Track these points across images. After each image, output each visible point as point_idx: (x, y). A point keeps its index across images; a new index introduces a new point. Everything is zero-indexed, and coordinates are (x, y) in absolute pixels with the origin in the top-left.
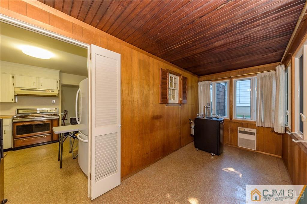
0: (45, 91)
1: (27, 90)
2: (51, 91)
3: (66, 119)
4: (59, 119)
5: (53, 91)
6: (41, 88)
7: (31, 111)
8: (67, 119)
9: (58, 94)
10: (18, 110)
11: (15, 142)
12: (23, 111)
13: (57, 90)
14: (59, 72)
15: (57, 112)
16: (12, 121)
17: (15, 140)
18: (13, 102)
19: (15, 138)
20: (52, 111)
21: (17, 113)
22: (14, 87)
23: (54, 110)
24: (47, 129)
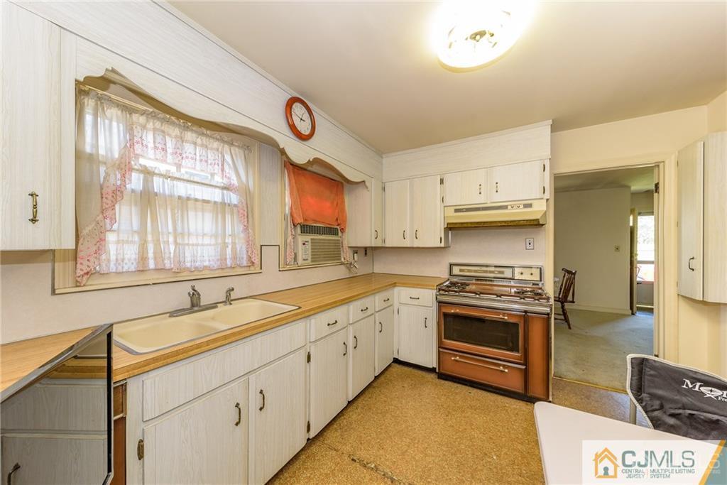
0: (506, 207)
1: (468, 210)
2: (522, 206)
3: (570, 298)
4: (548, 314)
5: (530, 206)
6: (498, 199)
7: (475, 271)
8: (573, 302)
9: (546, 212)
10: (451, 265)
11: (441, 356)
12: (461, 270)
13: (542, 199)
14: (550, 126)
15: (541, 281)
16: (436, 298)
17: (441, 350)
18: (442, 245)
19: (441, 346)
20: (526, 277)
21: (450, 275)
22: (445, 207)
23: (532, 274)
24: (511, 345)
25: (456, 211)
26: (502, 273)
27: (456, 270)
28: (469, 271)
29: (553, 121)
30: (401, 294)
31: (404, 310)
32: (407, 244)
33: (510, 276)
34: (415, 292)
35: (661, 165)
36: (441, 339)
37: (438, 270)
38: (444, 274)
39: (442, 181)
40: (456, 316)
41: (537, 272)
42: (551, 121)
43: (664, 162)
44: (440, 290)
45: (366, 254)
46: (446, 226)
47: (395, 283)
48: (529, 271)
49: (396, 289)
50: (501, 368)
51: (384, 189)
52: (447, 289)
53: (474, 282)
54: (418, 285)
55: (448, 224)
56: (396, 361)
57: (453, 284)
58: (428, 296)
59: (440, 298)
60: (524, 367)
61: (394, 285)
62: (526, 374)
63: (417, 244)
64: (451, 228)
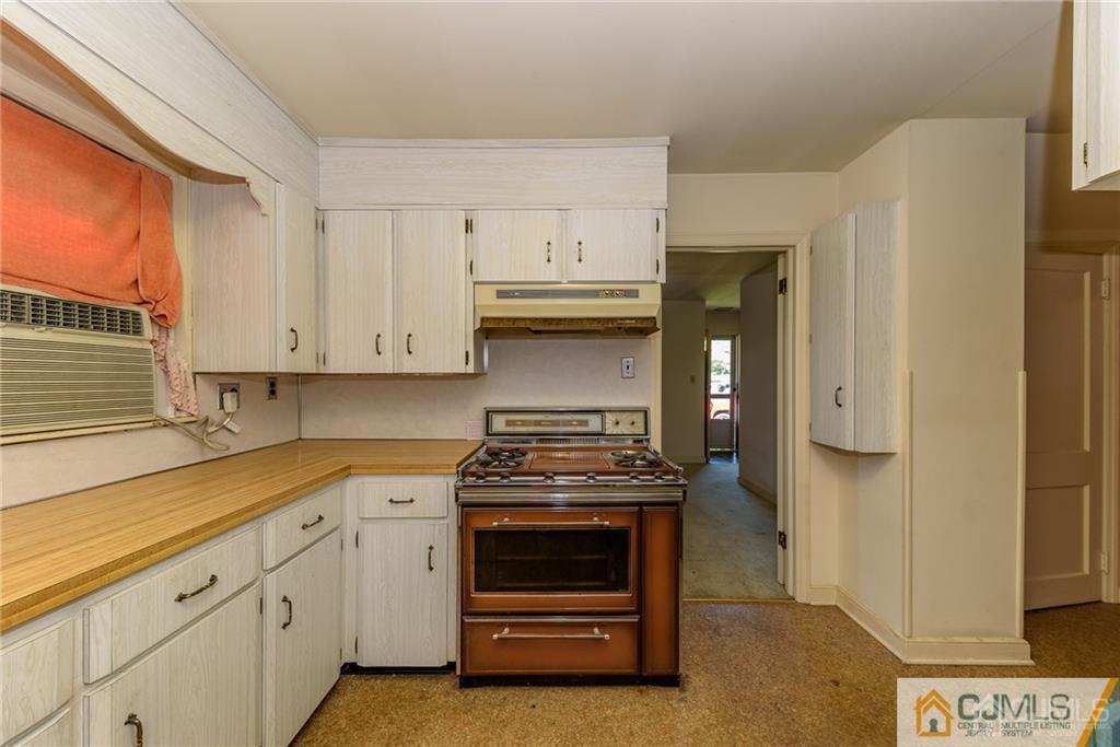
0: (595, 294)
1: (524, 295)
5: (635, 294)
6: (582, 276)
7: (537, 423)
10: (489, 413)
11: (468, 634)
12: (508, 423)
13: (654, 282)
14: (666, 149)
15: (646, 434)
16: (457, 495)
17: (468, 620)
18: (471, 369)
19: (466, 608)
20: (623, 429)
21: (488, 434)
22: (475, 283)
23: (633, 423)
24: (613, 576)
25: (501, 294)
26: (585, 423)
27: (499, 424)
28: (524, 423)
29: (671, 139)
30: (367, 494)
31: (371, 534)
32: (386, 365)
33: (599, 429)
34: (402, 486)
35: (791, 251)
36: (468, 591)
37: (461, 426)
38: (475, 433)
39: (469, 226)
40: (501, 535)
41: (639, 418)
42: (668, 138)
43: (794, 246)
44: (464, 474)
45: (273, 393)
46: (478, 326)
47: (349, 467)
48: (627, 418)
49: (352, 485)
50: (596, 630)
51: (321, 226)
52: (481, 471)
53: (534, 444)
54: (411, 467)
55: (483, 319)
56: (350, 669)
57: (493, 454)
58: (435, 493)
59: (466, 496)
60: (635, 619)
61: (346, 472)
62: (640, 632)
63: (410, 366)
64: (490, 331)
